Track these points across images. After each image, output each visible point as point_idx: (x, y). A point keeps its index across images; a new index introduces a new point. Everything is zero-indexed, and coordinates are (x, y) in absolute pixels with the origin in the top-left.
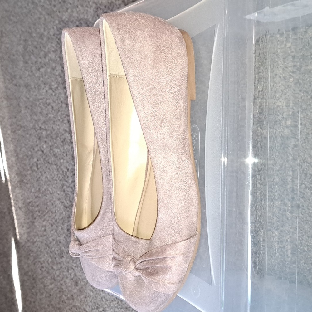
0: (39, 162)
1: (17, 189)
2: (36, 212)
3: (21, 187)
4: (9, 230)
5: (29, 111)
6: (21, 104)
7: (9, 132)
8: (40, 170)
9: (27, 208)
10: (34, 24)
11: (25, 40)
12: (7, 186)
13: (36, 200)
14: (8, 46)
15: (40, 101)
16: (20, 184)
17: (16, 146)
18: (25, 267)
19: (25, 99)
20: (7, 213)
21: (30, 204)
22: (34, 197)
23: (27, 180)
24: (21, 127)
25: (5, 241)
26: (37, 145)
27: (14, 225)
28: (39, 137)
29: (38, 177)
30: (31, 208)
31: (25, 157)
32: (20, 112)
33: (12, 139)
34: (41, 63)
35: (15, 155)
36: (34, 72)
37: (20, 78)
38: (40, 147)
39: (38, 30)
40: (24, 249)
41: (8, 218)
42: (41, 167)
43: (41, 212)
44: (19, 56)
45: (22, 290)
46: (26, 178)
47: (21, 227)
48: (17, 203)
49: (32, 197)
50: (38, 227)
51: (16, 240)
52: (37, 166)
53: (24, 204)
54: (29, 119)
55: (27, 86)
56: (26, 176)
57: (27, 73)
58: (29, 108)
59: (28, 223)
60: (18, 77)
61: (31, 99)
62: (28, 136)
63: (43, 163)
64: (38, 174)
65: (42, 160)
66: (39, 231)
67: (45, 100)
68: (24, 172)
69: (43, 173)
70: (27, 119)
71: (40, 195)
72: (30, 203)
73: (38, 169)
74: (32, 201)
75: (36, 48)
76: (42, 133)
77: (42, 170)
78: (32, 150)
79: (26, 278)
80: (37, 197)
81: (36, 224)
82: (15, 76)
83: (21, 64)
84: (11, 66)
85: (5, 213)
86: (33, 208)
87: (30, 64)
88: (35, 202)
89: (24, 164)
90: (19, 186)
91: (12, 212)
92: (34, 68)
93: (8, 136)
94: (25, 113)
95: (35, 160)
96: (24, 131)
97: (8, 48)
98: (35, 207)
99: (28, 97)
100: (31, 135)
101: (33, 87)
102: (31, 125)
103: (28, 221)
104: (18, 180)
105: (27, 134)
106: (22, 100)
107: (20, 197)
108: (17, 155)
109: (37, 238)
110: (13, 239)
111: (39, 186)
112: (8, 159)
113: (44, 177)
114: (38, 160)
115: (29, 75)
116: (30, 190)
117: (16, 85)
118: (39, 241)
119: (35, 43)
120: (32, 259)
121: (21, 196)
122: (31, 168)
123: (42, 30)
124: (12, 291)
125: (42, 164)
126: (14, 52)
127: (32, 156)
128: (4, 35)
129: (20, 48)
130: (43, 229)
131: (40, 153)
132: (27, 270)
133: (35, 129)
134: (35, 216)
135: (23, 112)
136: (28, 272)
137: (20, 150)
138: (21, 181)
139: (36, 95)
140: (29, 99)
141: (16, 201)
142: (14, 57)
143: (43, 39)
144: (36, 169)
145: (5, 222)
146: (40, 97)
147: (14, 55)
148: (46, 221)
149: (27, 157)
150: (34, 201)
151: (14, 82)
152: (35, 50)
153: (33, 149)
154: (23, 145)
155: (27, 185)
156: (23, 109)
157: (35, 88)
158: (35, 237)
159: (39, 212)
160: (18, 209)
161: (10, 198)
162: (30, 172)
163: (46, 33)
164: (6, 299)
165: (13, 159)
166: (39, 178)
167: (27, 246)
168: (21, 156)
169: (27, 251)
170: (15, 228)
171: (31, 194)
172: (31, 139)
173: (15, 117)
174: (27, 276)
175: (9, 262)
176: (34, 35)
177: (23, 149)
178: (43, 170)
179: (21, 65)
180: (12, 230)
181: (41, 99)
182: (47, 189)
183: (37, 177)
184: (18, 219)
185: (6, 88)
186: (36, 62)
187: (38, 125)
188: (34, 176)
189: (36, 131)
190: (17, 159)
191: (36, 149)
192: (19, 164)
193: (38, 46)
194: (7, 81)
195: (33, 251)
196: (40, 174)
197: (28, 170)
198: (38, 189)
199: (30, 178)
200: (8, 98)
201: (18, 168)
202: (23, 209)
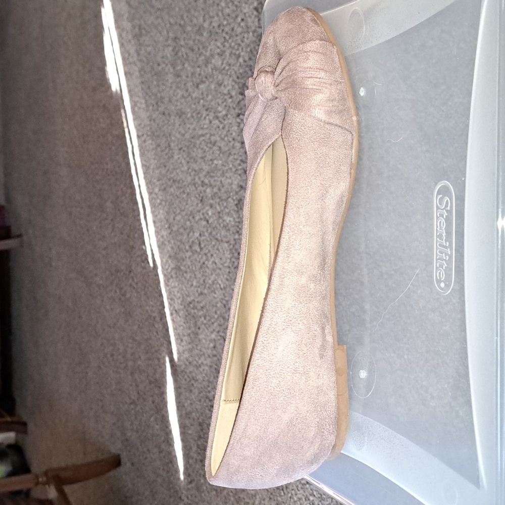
0: (202, 238)
1: (171, 280)
2: (200, 317)
3: (177, 277)
4: (162, 345)
5: (185, 156)
6: (172, 145)
7: (157, 190)
9: (187, 311)
10: (189, 11)
11: (175, 39)
12: (157, 275)
13: (199, 299)
14: (149, 49)
15: (202, 139)
16: (176, 273)
17: (168, 213)
18: (186, 405)
19: (179, 136)
20: (158, 319)
21: (191, 306)
22: (197, 295)
23: (185, 266)
24: (174, 181)
25: (156, 362)
26: (199, 211)
27: (169, 337)
28: (201, 198)
29: (202, 262)
30: (193, 311)
31: (182, 230)
32: (172, 157)
33: (162, 200)
34: (200, 75)
35: (167, 226)
36: (190, 90)
37: (170, 101)
38: (203, 214)
39: (195, 21)
40: (183, 376)
41: (159, 326)
42: (205, 246)
43: (208, 318)
44: (167, 65)
45: (183, 440)
46: (184, 263)
47: (179, 341)
48: (172, 302)
49: (194, 294)
50: (204, 341)
51: (172, 360)
52: (200, 244)
53: (181, 305)
54: (185, 168)
55: (181, 114)
56: (183, 260)
57: (180, 93)
58: (184, 151)
59: (189, 335)
60: (166, 100)
61: (187, 136)
62: (185, 196)
63: (209, 239)
64: (202, 258)
65: (206, 234)
66: (205, 348)
67: (208, 136)
68: (181, 255)
69: (209, 255)
70: (183, 169)
71: (206, 291)
72: (190, 303)
73: (201, 249)
74: (194, 300)
75: (193, 50)
76: (205, 191)
77: (207, 251)
78: (191, 218)
79: (187, 422)
80: (201, 294)
81: (201, 337)
82: (162, 98)
83: (170, 78)
84: (155, 83)
85: (154, 318)
86: (196, 311)
87: (184, 77)
88: (198, 302)
89: (181, 241)
90: (174, 276)
91: (166, 317)
92: (189, 84)
93: (155, 196)
94: (179, 158)
95: (197, 235)
96: (179, 188)
97: (149, 53)
98: (198, 310)
99: (183, 132)
100: (188, 194)
101: (189, 115)
102: (189, 179)
103: (189, 331)
104: (173, 266)
105: (184, 192)
106: (173, 138)
107: (176, 293)
108: (169, 227)
109: (203, 358)
110: (167, 359)
111: (203, 276)
112: (157, 233)
113: (210, 263)
114: (200, 235)
115: (183, 96)
116: (190, 283)
117: (164, 114)
118: (207, 365)
119: (191, 43)
120: (196, 391)
121: (178, 292)
122: (190, 247)
123: (201, 19)
124: (169, 441)
125: (208, 241)
126: (159, 59)
127: (192, 229)
128: (144, 32)
129: (168, 51)
130: (212, 345)
131: (204, 223)
132: (189, 409)
133: (195, 184)
134: (199, 323)
135: (176, 157)
136: (191, 413)
137: (174, 219)
138: (178, 268)
139: (194, 129)
140: (183, 135)
141: (171, 299)
142: (160, 68)
143: (202, 35)
144: (198, 250)
145: (155, 334)
146: (200, 132)
147: (159, 65)
148: (215, 333)
149: (185, 229)
150: (196, 300)
151: (161, 109)
152: (191, 54)
153: (193, 217)
154: (178, 211)
155: (185, 275)
156: (176, 152)
157: (192, 117)
158: (200, 356)
159: (205, 319)
160: (174, 312)
161: (161, 295)
162: (189, 254)
163: (206, 25)
164: (161, 452)
165: (165, 233)
166: (204, 263)
167: (188, 371)
168: (175, 228)
169: (188, 379)
170: (170, 343)
171: (193, 288)
172: (189, 202)
173: (165, 166)
174: (189, 418)
175: (163, 394)
176: (189, 28)
177: (178, 218)
178: (209, 251)
179: (170, 81)
180: (165, 345)
181: (203, 135)
182: (216, 282)
183: (199, 262)
184: (175, 329)
185: (150, 119)
186: (193, 74)
187: (199, 178)
188: (196, 260)
189: (196, 189)
190: (170, 233)
191: (197, 218)
192: (172, 242)
193: (196, 48)
194: (151, 108)
195: (197, 380)
196: (204, 258)
197: (187, 251)
198: (201, 281)
199: (189, 263)
200: (154, 135)
201: (172, 248)
202: (181, 313)
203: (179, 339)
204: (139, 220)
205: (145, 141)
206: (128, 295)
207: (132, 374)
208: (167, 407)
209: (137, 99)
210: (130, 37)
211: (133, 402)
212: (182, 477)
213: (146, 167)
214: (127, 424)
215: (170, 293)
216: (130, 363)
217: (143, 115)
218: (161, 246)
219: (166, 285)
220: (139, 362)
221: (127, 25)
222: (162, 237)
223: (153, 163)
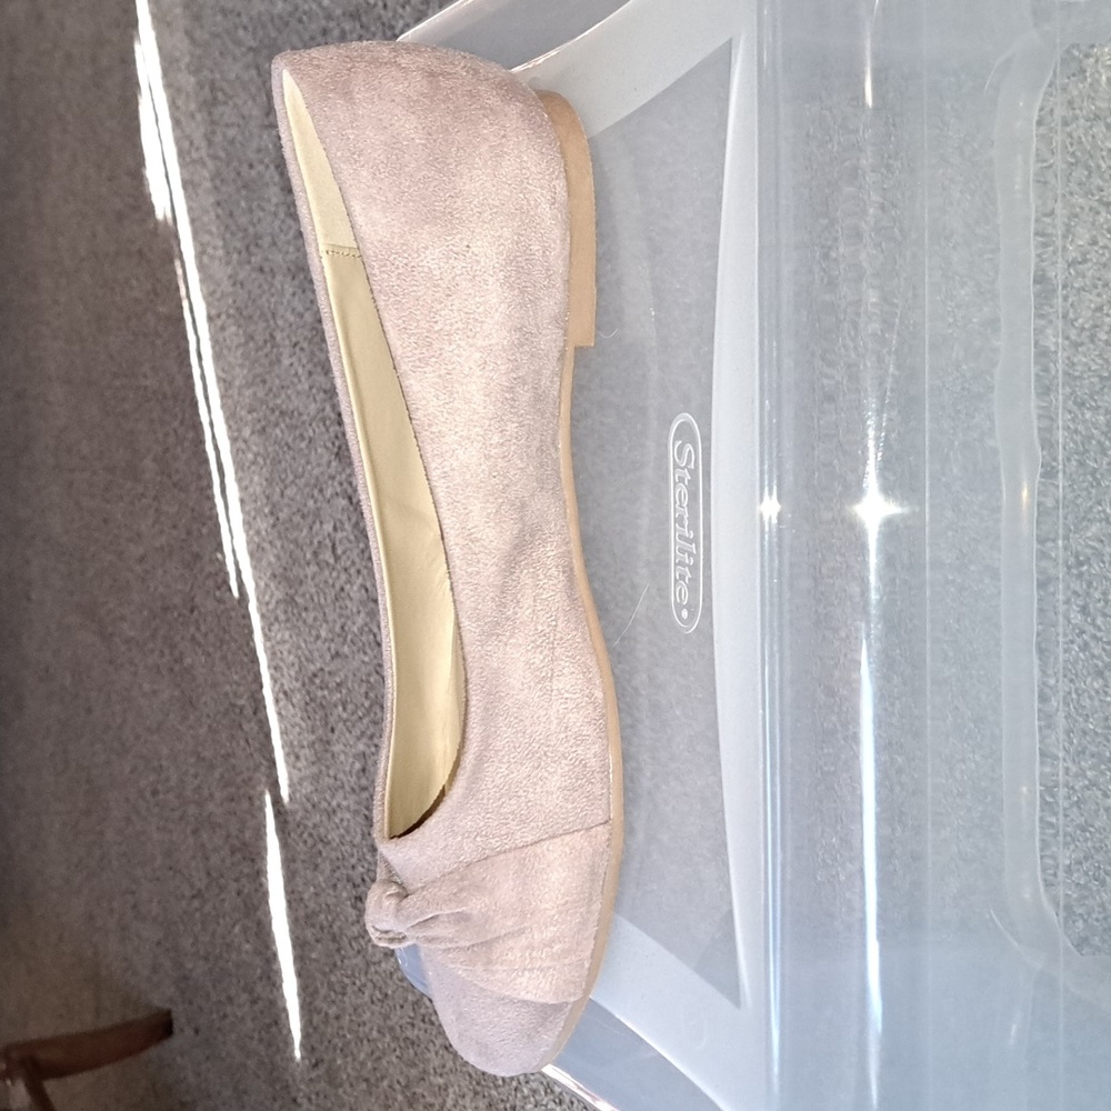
0: (339, 535)
1: (276, 627)
2: (336, 706)
3: (288, 620)
4: (257, 768)
5: (304, 361)
6: (279, 336)
7: (246, 432)
8: (344, 562)
9: (308, 693)
12: (247, 616)
13: (332, 667)
14: (232, 132)
16: (286, 612)
17: (270, 481)
18: (306, 896)
19: (291, 318)
20: (249, 711)
21: (317, 681)
22: (328, 658)
23: (303, 595)
24: (282, 413)
25: (245, 805)
26: (333, 478)
27: (272, 751)
28: (336, 450)
29: (338, 587)
30: (320, 693)
31: (297, 519)
32: (279, 361)
33: (256, 455)
35: (267, 510)
37: (274, 244)
38: (341, 484)
40: (301, 835)
41: (250, 727)
42: (344, 552)
43: (350, 707)
44: (267, 167)
45: (299, 974)
46: (301, 591)
47: (293, 758)
48: (278, 675)
49: (321, 656)
50: (342, 758)
51: (277, 801)
52: (334, 548)
53: (297, 680)
54: (305, 386)
56: (301, 583)
58: (302, 349)
59: (312, 745)
60: (266, 241)
61: (309, 317)
62: (303, 445)
63: (352, 537)
64: (338, 577)
65: (347, 526)
66: (344, 772)
68: (296, 570)
69: (353, 571)
70: (299, 387)
71: (346, 649)
72: (315, 675)
73: (337, 558)
74: (322, 669)
77: (349, 563)
78: (316, 492)
79: (309, 934)
80: (337, 654)
81: (337, 748)
82: (258, 237)
84: (243, 204)
85: (242, 709)
86: (326, 692)
88: (330, 673)
89: (296, 542)
90: (282, 617)
91: (265, 707)
93: (243, 446)
94: (291, 365)
95: (328, 527)
96: (292, 428)
97: (232, 142)
98: (331, 692)
99: (300, 309)
100: (311, 440)
102: (313, 408)
103: (313, 737)
104: (279, 595)
105: (302, 437)
106: (280, 322)
107: (285, 653)
108: (272, 513)
109: (340, 794)
110: (268, 798)
111: (341, 616)
112: (248, 524)
113: (355, 588)
114: (335, 529)
116: (314, 633)
117: (261, 270)
118: (348, 808)
120: (327, 867)
121: (289, 652)
122: (315, 554)
124: (272, 977)
125: (350, 541)
126: (252, 155)
127: (318, 515)
128: (220, 96)
129: (271, 138)
130: (358, 766)
131: (344, 502)
132: (312, 905)
133: (324, 420)
134: (332, 720)
135: (286, 362)
136: (315, 914)
137: (282, 495)
138: (290, 600)
140: (301, 315)
141: (275, 668)
142: (253, 173)
144: (332, 561)
145: (242, 743)
147: (251, 166)
148: (365, 740)
149: (303, 517)
150: (327, 669)
151: (256, 260)
153: (321, 491)
154: (291, 477)
155: (304, 614)
156: (286, 351)
158: (334, 791)
159: (344, 709)
160: (281, 695)
161: (255, 660)
162: (312, 569)
164: (254, 1002)
165: (263, 525)
166: (342, 589)
167: (310, 824)
168: (284, 514)
169: (310, 842)
170: (273, 763)
171: (319, 643)
172: (313, 457)
173: (264, 382)
174: (313, 926)
175: (259, 874)
177: (290, 492)
178: (353, 563)
179: (274, 200)
180: (263, 769)
182: (366, 629)
183: (333, 586)
184: (284, 733)
185: (235, 282)
188: (326, 582)
190: (274, 526)
191: (329, 492)
192: (279, 544)
194: (235, 257)
195: (329, 843)
196: (343, 577)
197: (308, 564)
198: (338, 629)
199: (313, 590)
200: (242, 316)
201: (278, 557)
202: (297, 698)
203: (293, 755)
204: (211, 498)
205: (223, 328)
206: (188, 661)
207: (195, 832)
208: (267, 903)
209: (207, 238)
210: (193, 106)
211: (198, 895)
212: (298, 1054)
213: (225, 383)
214: (186, 943)
215: (272, 655)
216: (192, 810)
217: (221, 272)
218: (256, 552)
219: (267, 637)
220: (211, 807)
221: (188, 81)
222: (258, 533)
223: (240, 376)
